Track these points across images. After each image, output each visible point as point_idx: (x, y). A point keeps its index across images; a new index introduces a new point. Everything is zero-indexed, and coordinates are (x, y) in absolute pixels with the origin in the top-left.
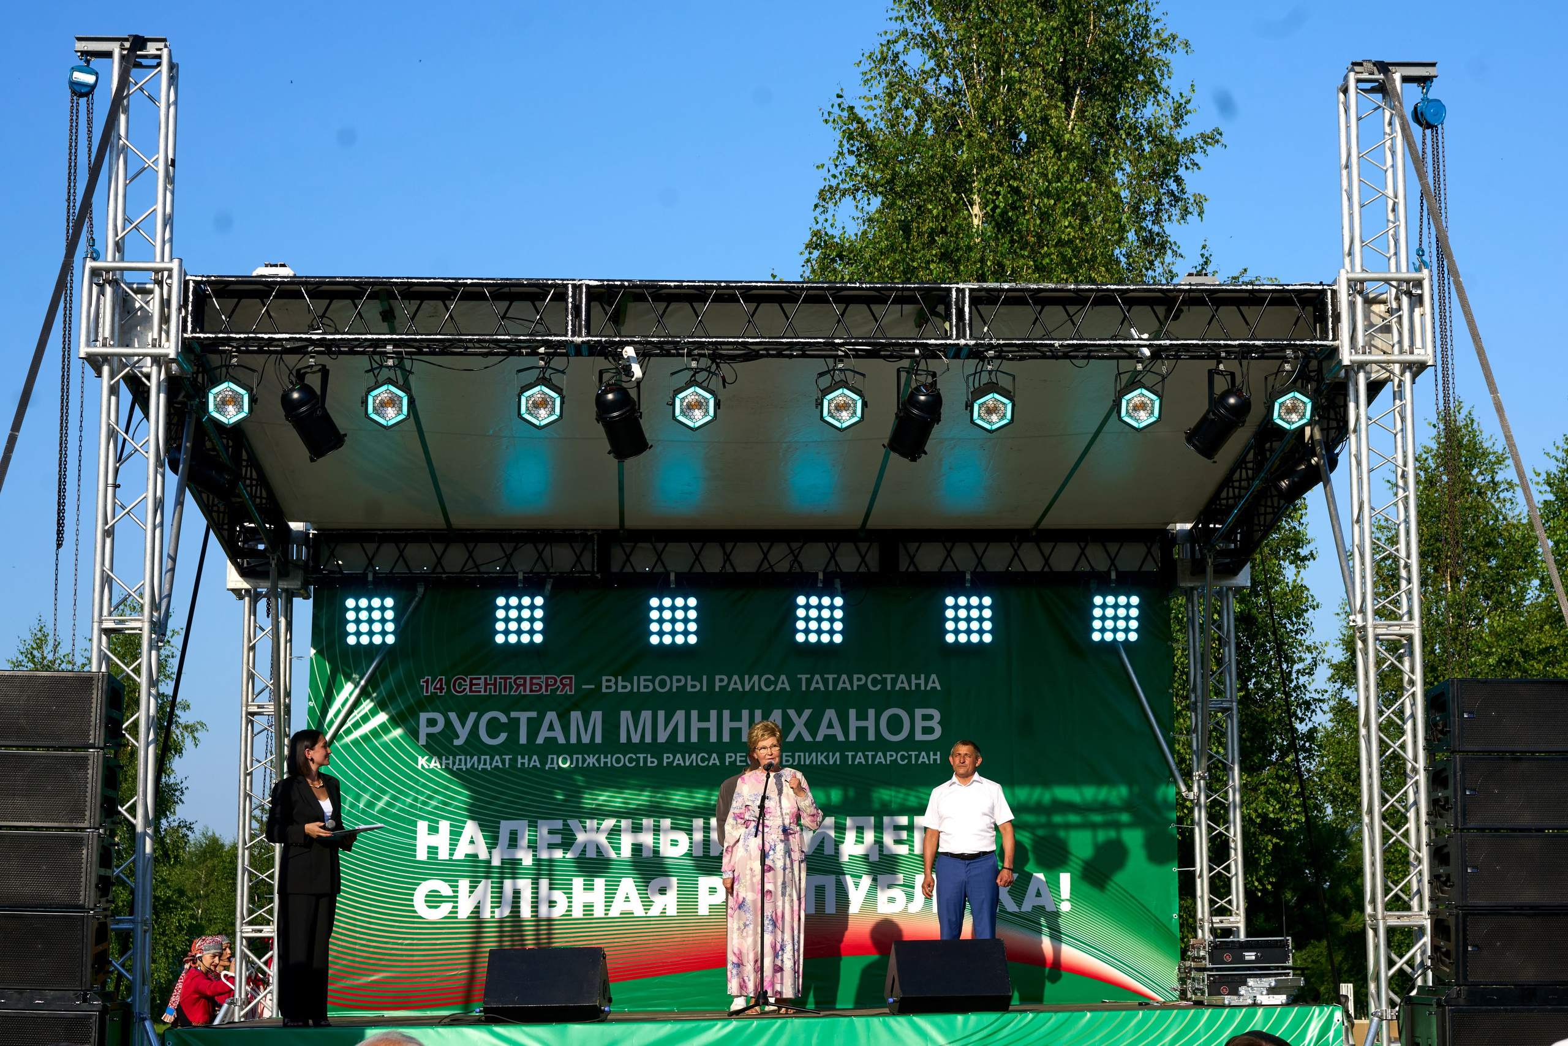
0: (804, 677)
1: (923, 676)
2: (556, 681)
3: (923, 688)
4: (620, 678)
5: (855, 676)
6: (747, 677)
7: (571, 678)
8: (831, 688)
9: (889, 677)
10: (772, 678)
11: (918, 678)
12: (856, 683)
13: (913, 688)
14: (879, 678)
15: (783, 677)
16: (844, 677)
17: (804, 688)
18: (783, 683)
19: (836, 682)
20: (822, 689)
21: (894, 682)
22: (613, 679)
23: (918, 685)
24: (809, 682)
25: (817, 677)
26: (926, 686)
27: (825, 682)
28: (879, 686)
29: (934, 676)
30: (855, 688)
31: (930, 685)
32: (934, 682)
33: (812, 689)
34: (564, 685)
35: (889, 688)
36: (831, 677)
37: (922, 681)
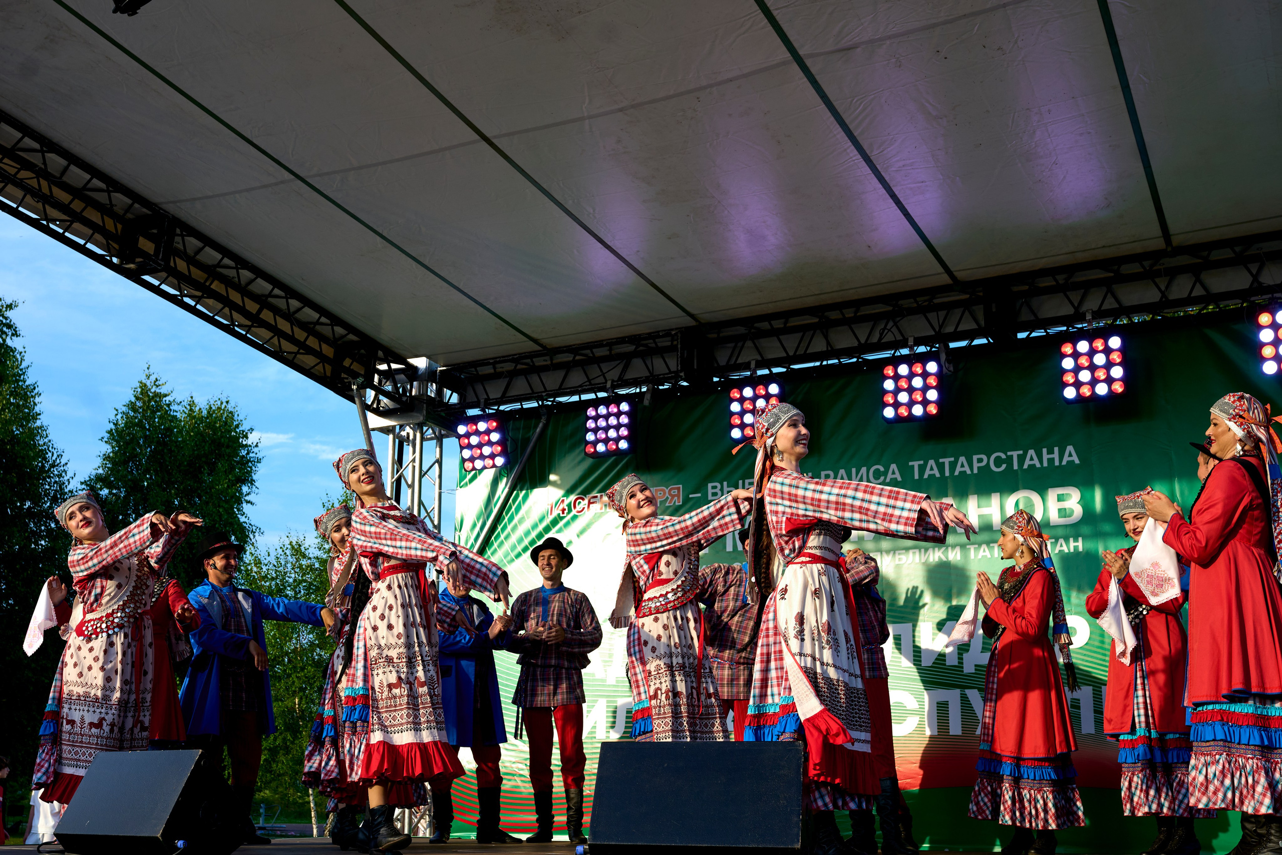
0: (916, 464)
1: (1056, 449)
2: (665, 493)
3: (1057, 463)
4: (725, 483)
5: (975, 458)
6: (854, 470)
7: (678, 489)
8: (947, 474)
9: (1015, 454)
10: (882, 469)
11: (1050, 452)
12: (976, 465)
13: (1045, 464)
14: (1003, 456)
15: (893, 466)
16: (962, 459)
17: (916, 477)
18: (893, 473)
19: (953, 466)
20: (938, 475)
21: (1021, 459)
22: (718, 485)
23: (1051, 461)
24: (922, 469)
25: (931, 462)
26: (1061, 460)
27: (941, 467)
28: (1004, 466)
29: (1070, 448)
30: (976, 471)
31: (1066, 459)
32: (1071, 455)
33: (926, 476)
34: (673, 496)
35: (1016, 467)
36: (947, 461)
37: (1056, 456)
